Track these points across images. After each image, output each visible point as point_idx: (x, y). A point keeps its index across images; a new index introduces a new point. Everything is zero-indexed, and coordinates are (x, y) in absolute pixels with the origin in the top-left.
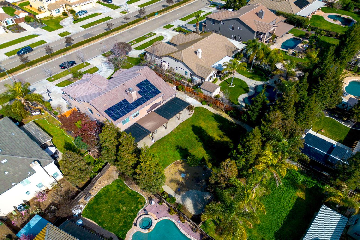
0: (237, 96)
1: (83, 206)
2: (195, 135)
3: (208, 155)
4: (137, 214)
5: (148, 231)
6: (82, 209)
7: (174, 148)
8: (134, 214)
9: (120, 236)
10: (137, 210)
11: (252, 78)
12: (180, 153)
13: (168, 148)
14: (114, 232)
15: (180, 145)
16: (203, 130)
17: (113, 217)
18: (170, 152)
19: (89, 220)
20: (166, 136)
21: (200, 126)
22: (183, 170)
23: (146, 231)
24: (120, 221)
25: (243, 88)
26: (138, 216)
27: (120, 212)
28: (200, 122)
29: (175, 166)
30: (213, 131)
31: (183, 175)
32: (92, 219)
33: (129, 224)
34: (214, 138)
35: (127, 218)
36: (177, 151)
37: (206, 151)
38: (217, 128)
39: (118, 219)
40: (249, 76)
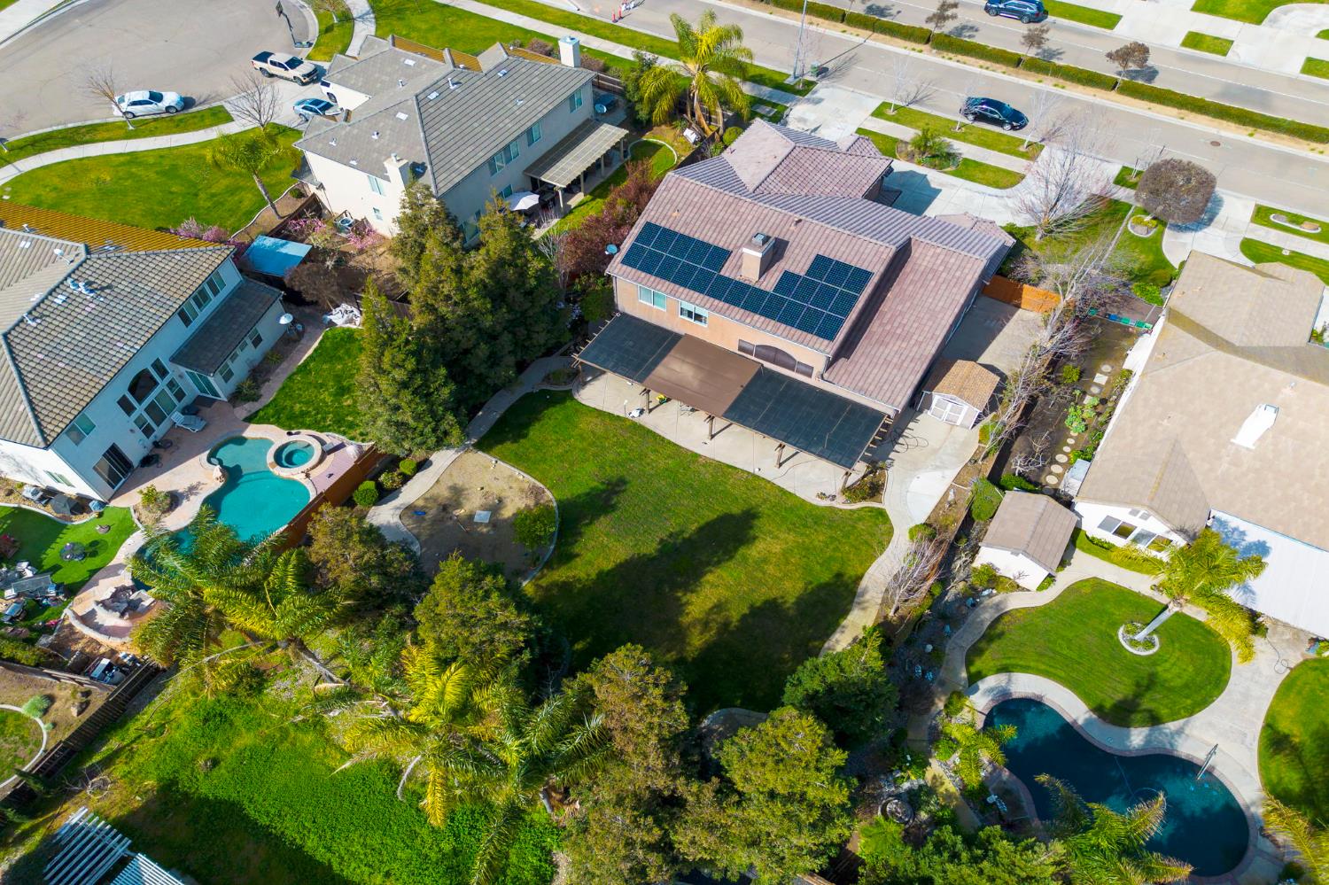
0: (1043, 667)
1: (358, 323)
2: (694, 527)
3: (594, 576)
4: (330, 431)
5: (271, 464)
6: (348, 325)
7: (612, 473)
8: (330, 425)
9: (261, 413)
10: (342, 429)
11: (1275, 742)
12: (588, 494)
13: (611, 456)
14: (274, 400)
15: (631, 489)
16: (736, 549)
17: (321, 386)
18: (590, 467)
19: (316, 344)
20: (670, 442)
21: (755, 538)
22: (507, 512)
23: (270, 458)
24: (307, 403)
25: (1138, 696)
26: (323, 436)
27: (335, 395)
28: (782, 536)
29: (522, 490)
30: (739, 584)
31: (482, 516)
32: (315, 350)
33: (296, 422)
34: (692, 592)
35: (318, 413)
36: (595, 484)
37: (609, 572)
38: (760, 597)
39: (316, 396)
40: (1284, 726)
